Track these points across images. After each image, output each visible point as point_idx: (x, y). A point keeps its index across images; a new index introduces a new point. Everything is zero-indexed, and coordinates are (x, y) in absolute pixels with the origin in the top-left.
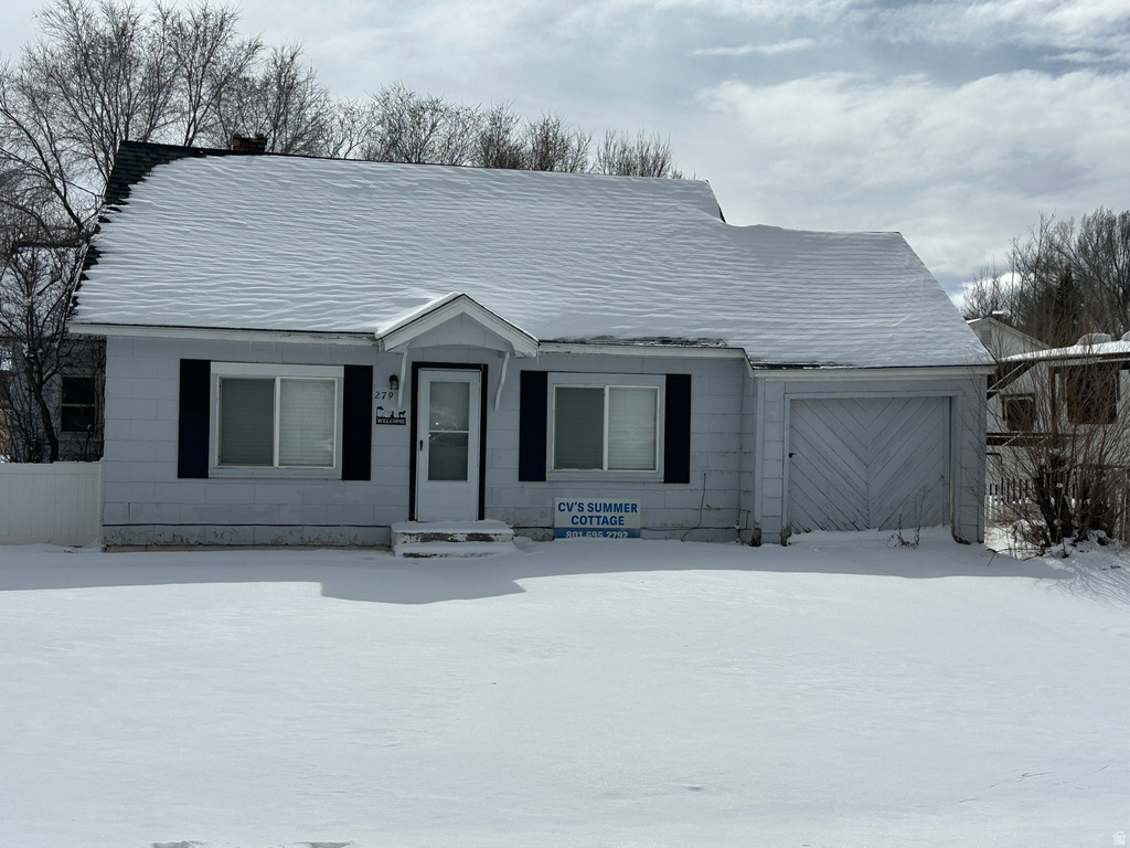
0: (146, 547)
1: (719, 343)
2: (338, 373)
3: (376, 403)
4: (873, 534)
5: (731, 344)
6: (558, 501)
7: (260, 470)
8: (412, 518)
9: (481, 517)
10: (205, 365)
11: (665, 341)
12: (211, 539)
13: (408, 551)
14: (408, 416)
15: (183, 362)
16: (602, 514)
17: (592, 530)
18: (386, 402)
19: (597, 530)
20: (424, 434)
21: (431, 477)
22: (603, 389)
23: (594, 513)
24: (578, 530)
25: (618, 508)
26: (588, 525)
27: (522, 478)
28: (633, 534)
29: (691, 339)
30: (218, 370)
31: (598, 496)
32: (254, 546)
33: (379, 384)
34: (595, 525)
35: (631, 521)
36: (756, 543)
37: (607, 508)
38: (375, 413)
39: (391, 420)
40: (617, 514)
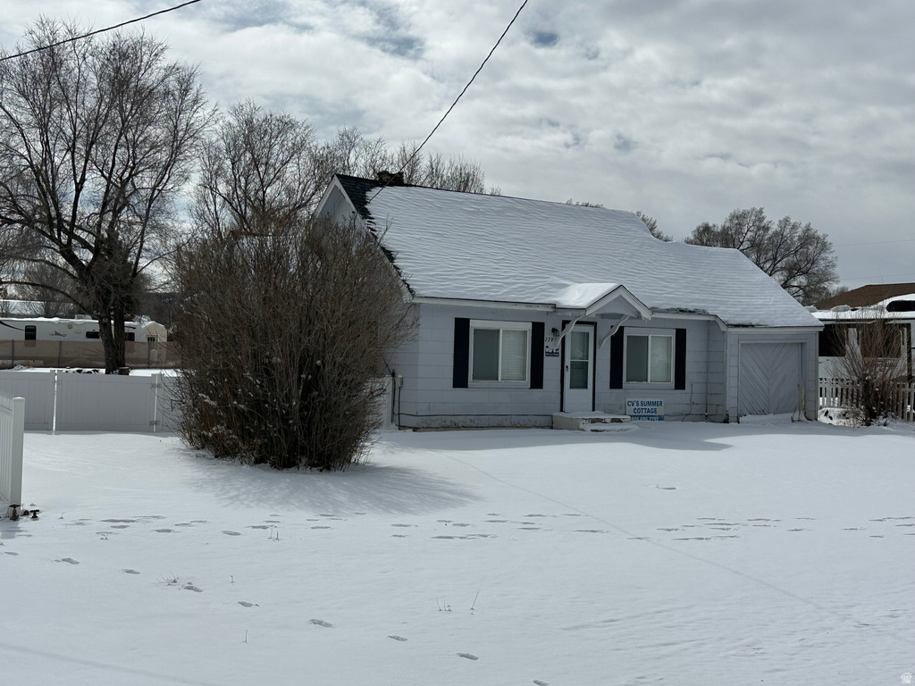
0: (437, 429)
1: (704, 313)
2: (529, 327)
3: (546, 344)
4: (771, 416)
5: (711, 313)
6: (628, 400)
7: (492, 383)
8: (562, 411)
9: (594, 410)
10: (467, 321)
11: (682, 311)
12: (468, 424)
13: (593, 428)
14: (560, 351)
15: (456, 319)
16: (647, 407)
17: (643, 416)
18: (551, 344)
19: (645, 416)
20: (568, 362)
21: (571, 387)
22: (648, 337)
23: (644, 407)
24: (637, 416)
25: (654, 403)
26: (641, 414)
27: (611, 387)
28: (661, 418)
29: (692, 309)
30: (474, 324)
31: (645, 397)
32: (489, 427)
33: (548, 334)
34: (644, 414)
35: (660, 411)
36: (726, 421)
37: (649, 403)
38: (546, 350)
39: (552, 354)
40: (654, 407)
